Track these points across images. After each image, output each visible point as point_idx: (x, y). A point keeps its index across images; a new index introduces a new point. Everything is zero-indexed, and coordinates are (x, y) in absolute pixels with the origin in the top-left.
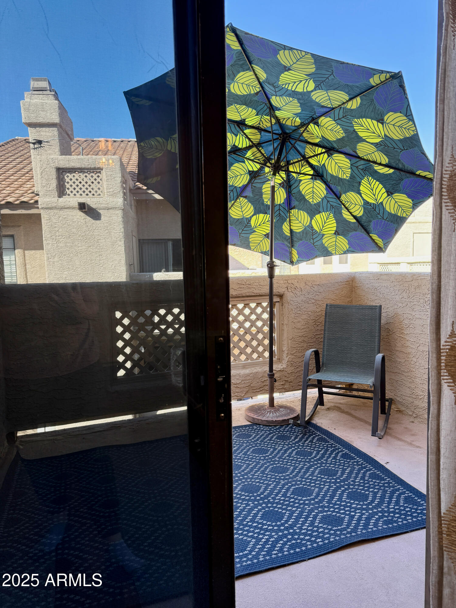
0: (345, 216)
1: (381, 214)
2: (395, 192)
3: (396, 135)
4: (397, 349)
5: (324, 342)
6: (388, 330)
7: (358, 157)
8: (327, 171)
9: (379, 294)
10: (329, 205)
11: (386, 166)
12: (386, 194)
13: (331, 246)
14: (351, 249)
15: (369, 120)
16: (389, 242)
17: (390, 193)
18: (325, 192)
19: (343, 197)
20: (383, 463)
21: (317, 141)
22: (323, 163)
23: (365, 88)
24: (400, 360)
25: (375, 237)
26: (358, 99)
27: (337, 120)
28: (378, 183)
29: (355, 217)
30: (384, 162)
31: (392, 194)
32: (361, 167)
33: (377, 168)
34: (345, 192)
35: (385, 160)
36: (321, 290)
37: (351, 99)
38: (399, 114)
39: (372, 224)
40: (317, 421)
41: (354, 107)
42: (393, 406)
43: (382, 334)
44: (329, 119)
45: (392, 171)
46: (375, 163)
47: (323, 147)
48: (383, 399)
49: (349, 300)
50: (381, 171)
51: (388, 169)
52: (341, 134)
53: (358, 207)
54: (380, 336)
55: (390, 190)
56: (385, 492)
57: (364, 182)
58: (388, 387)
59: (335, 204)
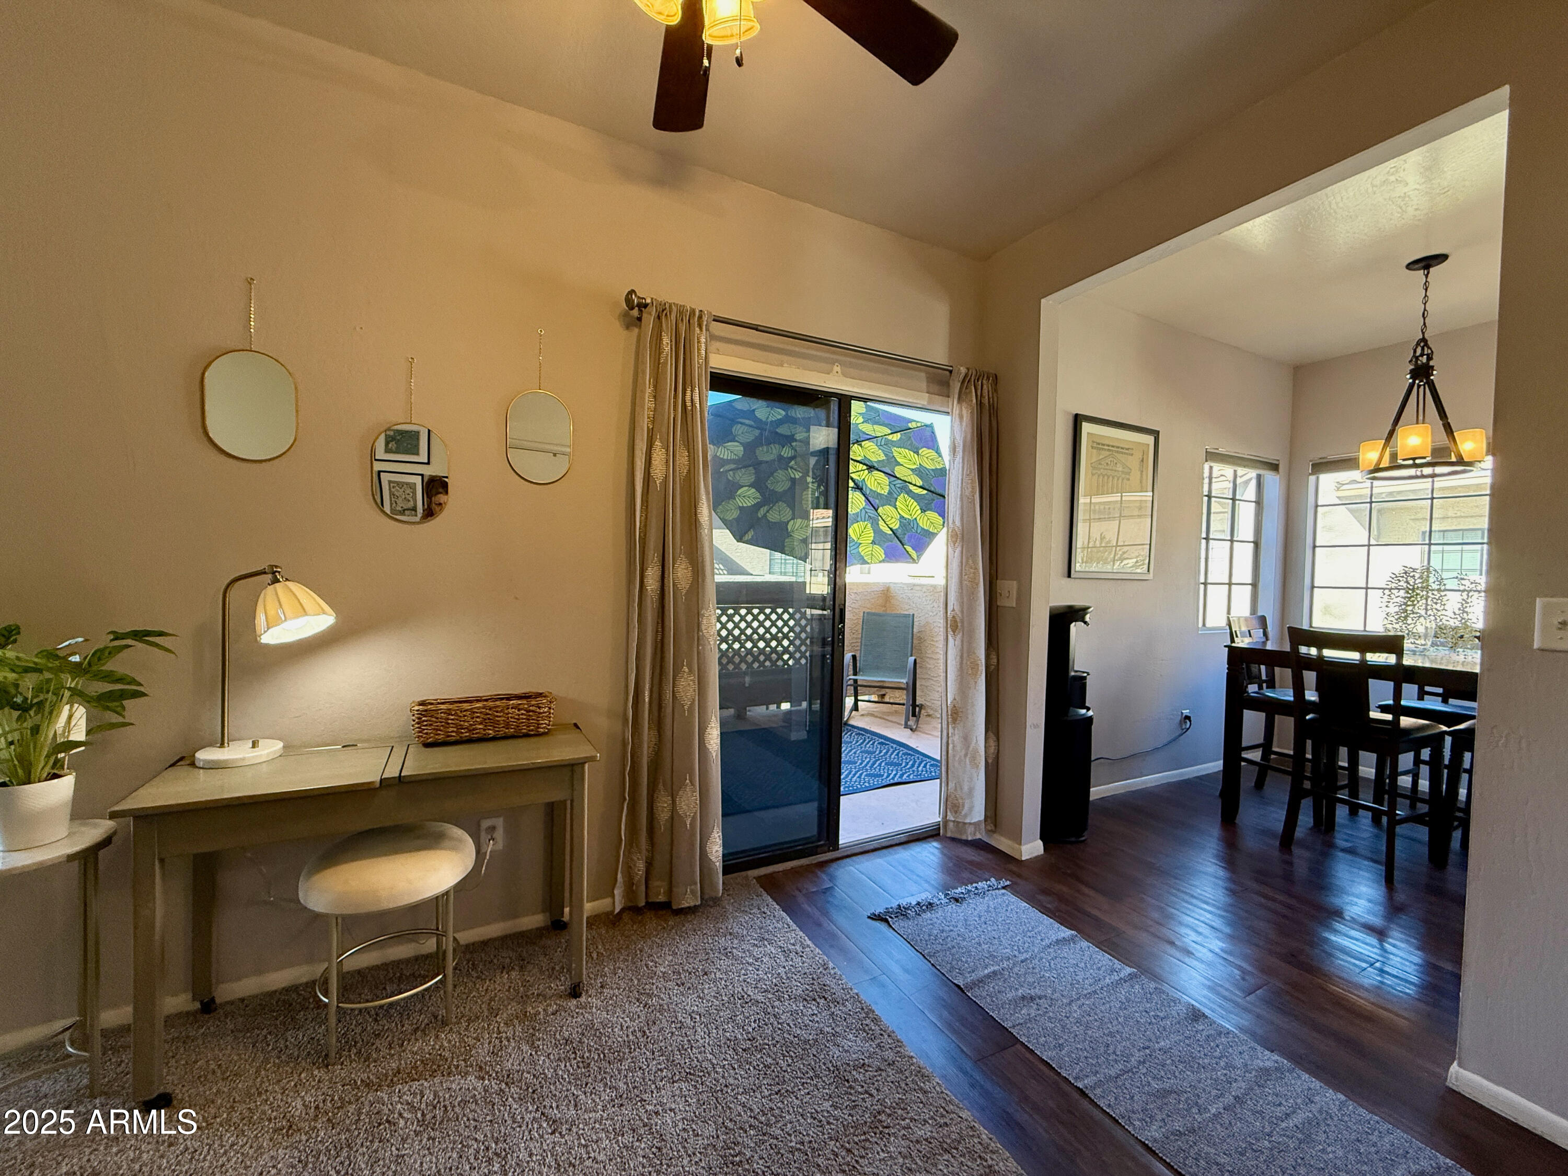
0: (881, 527)
1: (915, 528)
2: (929, 510)
3: (930, 466)
4: (927, 655)
5: (861, 650)
6: (920, 638)
7: (896, 477)
8: (866, 485)
9: (912, 604)
10: (867, 516)
11: (920, 487)
12: (920, 511)
13: (867, 555)
14: (887, 559)
15: (907, 451)
16: (921, 555)
17: (923, 511)
18: (864, 504)
19: (880, 510)
20: (914, 747)
21: (859, 459)
22: (863, 477)
23: (905, 428)
24: (929, 666)
25: (909, 549)
26: (899, 434)
27: (880, 446)
28: (913, 500)
29: (891, 529)
30: (918, 485)
31: (925, 511)
32: (898, 485)
33: (912, 488)
34: (882, 506)
35: (920, 483)
36: (858, 598)
37: (892, 433)
38: (931, 451)
39: (906, 536)
40: (852, 722)
41: (895, 439)
42: (923, 711)
43: (914, 642)
44: (872, 444)
45: (925, 492)
46: (911, 483)
47: (864, 464)
48: (914, 705)
49: (884, 609)
50: (916, 491)
51: (922, 490)
52: (882, 457)
53: (894, 520)
54: (912, 642)
55: (924, 508)
56: (915, 762)
57: (901, 498)
58: (918, 693)
59: (872, 515)
